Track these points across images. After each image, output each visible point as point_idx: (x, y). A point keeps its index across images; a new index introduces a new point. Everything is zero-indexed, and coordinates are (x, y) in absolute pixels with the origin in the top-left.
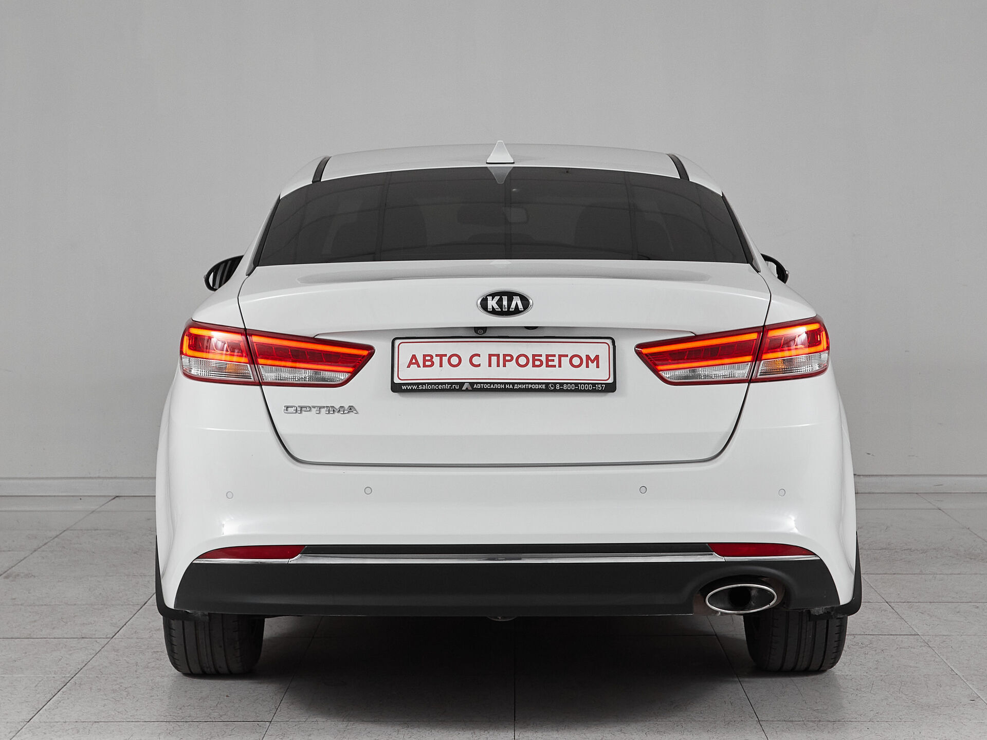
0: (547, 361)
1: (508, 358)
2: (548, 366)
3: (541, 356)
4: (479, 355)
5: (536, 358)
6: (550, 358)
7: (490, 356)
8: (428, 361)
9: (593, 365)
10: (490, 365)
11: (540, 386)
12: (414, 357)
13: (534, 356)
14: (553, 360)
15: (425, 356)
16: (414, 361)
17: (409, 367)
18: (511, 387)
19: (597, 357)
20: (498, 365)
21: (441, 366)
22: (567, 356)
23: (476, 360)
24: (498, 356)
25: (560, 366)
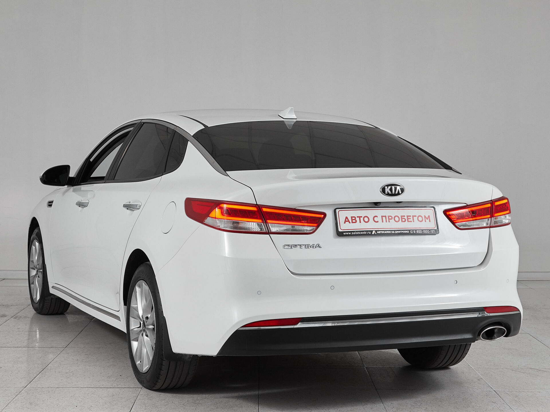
0: (408, 219)
1: (390, 218)
2: (408, 221)
3: (404, 216)
4: (377, 216)
5: (403, 217)
6: (409, 217)
7: (382, 217)
8: (354, 220)
9: (428, 221)
10: (383, 222)
11: (407, 232)
12: (347, 218)
13: (402, 216)
14: (410, 219)
15: (352, 217)
16: (347, 220)
17: (345, 223)
18: (394, 232)
19: (429, 216)
20: (386, 222)
21: (360, 222)
22: (416, 216)
23: (376, 219)
24: (386, 217)
25: (414, 221)
